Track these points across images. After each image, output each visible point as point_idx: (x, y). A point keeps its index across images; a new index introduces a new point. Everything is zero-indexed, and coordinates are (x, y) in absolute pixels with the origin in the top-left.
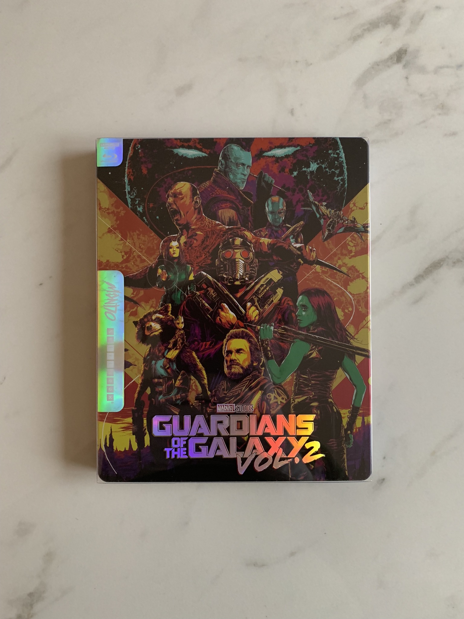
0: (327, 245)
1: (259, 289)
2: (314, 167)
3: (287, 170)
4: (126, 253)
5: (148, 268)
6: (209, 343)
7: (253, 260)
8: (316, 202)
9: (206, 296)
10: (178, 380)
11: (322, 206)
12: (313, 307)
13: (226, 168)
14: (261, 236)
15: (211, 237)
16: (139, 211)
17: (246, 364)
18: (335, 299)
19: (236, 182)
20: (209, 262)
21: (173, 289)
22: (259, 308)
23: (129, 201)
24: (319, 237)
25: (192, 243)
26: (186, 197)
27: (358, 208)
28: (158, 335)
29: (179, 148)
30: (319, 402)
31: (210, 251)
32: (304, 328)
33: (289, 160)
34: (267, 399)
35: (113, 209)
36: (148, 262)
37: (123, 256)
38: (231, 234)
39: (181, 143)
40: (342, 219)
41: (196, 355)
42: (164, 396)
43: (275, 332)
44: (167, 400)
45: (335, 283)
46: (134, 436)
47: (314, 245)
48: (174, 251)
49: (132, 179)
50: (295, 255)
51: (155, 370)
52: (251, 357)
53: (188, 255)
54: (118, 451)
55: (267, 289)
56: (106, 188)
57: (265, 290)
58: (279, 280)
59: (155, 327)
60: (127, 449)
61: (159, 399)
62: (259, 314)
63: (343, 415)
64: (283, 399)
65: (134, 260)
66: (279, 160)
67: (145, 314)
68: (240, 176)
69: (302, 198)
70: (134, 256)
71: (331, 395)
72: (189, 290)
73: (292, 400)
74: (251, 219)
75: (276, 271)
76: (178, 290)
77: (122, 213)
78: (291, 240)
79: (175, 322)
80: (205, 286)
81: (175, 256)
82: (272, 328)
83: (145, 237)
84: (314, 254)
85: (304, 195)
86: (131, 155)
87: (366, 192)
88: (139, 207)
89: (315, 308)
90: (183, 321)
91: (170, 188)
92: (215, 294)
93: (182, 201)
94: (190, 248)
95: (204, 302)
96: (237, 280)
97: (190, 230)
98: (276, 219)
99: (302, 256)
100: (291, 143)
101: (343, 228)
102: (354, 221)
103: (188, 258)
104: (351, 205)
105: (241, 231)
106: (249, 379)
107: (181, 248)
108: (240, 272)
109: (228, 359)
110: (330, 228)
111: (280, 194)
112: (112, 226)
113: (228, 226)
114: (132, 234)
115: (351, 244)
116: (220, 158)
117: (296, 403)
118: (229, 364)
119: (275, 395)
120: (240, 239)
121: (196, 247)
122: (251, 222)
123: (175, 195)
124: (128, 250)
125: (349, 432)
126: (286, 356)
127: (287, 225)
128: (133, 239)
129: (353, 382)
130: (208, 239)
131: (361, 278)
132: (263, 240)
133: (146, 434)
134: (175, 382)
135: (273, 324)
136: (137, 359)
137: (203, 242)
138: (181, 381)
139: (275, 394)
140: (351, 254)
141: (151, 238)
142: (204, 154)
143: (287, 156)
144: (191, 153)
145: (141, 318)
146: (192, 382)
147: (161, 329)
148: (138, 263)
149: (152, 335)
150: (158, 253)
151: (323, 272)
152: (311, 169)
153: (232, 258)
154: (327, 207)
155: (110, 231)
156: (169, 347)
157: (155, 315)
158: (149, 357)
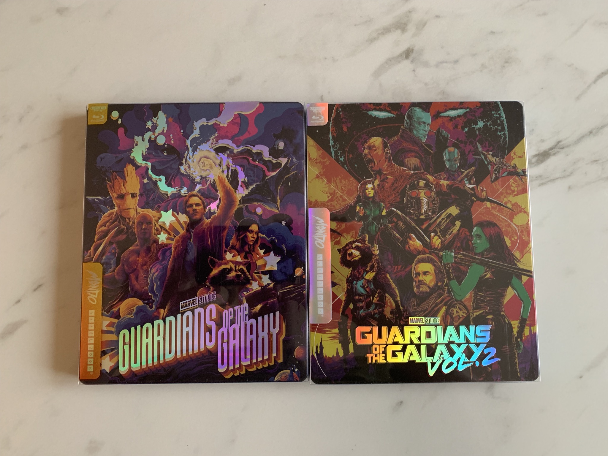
0: (495, 187)
1: (440, 222)
2: (481, 124)
3: (460, 127)
4: (331, 194)
5: (348, 206)
6: (400, 267)
7: (435, 198)
8: (484, 152)
9: (396, 228)
10: (376, 297)
11: (489, 155)
12: (486, 236)
13: (410, 125)
14: (441, 179)
15: (399, 180)
16: (341, 161)
17: (432, 284)
18: (503, 230)
19: (419, 136)
20: (398, 200)
21: (369, 222)
22: (441, 237)
23: (333, 153)
24: (488, 180)
25: (384, 185)
26: (379, 149)
27: (518, 157)
28: (358, 260)
29: (373, 110)
30: (493, 315)
31: (399, 192)
32: (479, 253)
33: (461, 119)
34: (451, 313)
35: (320, 159)
36: (348, 201)
37: (328, 197)
38: (416, 178)
39: (374, 107)
40: (505, 166)
41: (390, 277)
42: (364, 310)
43: (455, 257)
44: (366, 314)
45: (502, 217)
46: (341, 344)
47: (484, 186)
48: (369, 192)
49: (335, 136)
50: (469, 194)
51: (356, 289)
52: (436, 278)
53: (381, 195)
54: (328, 357)
55: (448, 221)
56: (314, 143)
57: (446, 223)
58: (457, 214)
59: (355, 253)
60: (335, 355)
61: (360, 313)
62: (442, 242)
63: (513, 326)
64: (463, 313)
65: (337, 200)
66: (453, 120)
67: (347, 243)
68: (421, 132)
69: (473, 149)
70: (337, 197)
71: (503, 309)
72: (382, 223)
73: (471, 313)
74: (432, 165)
75: (454, 207)
76: (373, 223)
77: (328, 163)
78: (466, 182)
79: (371, 249)
80: (395, 220)
81: (370, 195)
82: (453, 254)
83: (346, 181)
84: (484, 193)
85: (474, 147)
86: (334, 117)
87: (523, 144)
88: (341, 157)
89: (488, 236)
90: (378, 248)
91: (366, 142)
92: (404, 226)
93: (375, 152)
94: (382, 189)
95: (395, 232)
96: (422, 215)
97: (382, 175)
98: (452, 165)
99: (474, 195)
100: (461, 106)
101: (507, 172)
102: (515, 167)
103: (381, 197)
104: (512, 155)
105: (424, 175)
106: (434, 297)
107: (375, 189)
108: (425, 208)
109: (417, 280)
110: (496, 172)
111: (455, 145)
112: (319, 173)
113: (413, 171)
114: (335, 179)
115: (513, 185)
116: (406, 118)
117: (474, 316)
118: (417, 284)
119: (457, 310)
120: (423, 181)
122: (432, 168)
123: (370, 148)
124: (332, 191)
125: (519, 340)
126: (465, 277)
127: (461, 170)
128: (336, 183)
129: (520, 298)
130: (397, 182)
131: (523, 213)
132: (442, 182)
133: (350, 342)
134: (373, 299)
135: (454, 251)
136: (341, 280)
137: (393, 184)
138: (378, 298)
139: (457, 308)
140: (514, 193)
141: (351, 182)
142: (392, 115)
143: (459, 116)
144: (382, 115)
145: (344, 246)
146: (387, 299)
147: (360, 255)
148: (340, 202)
149: (353, 260)
150: (357, 194)
151: (493, 208)
152: (478, 126)
153: (418, 197)
154: (493, 156)
155: (318, 177)
156: (367, 270)
157: (355, 244)
158: (350, 278)
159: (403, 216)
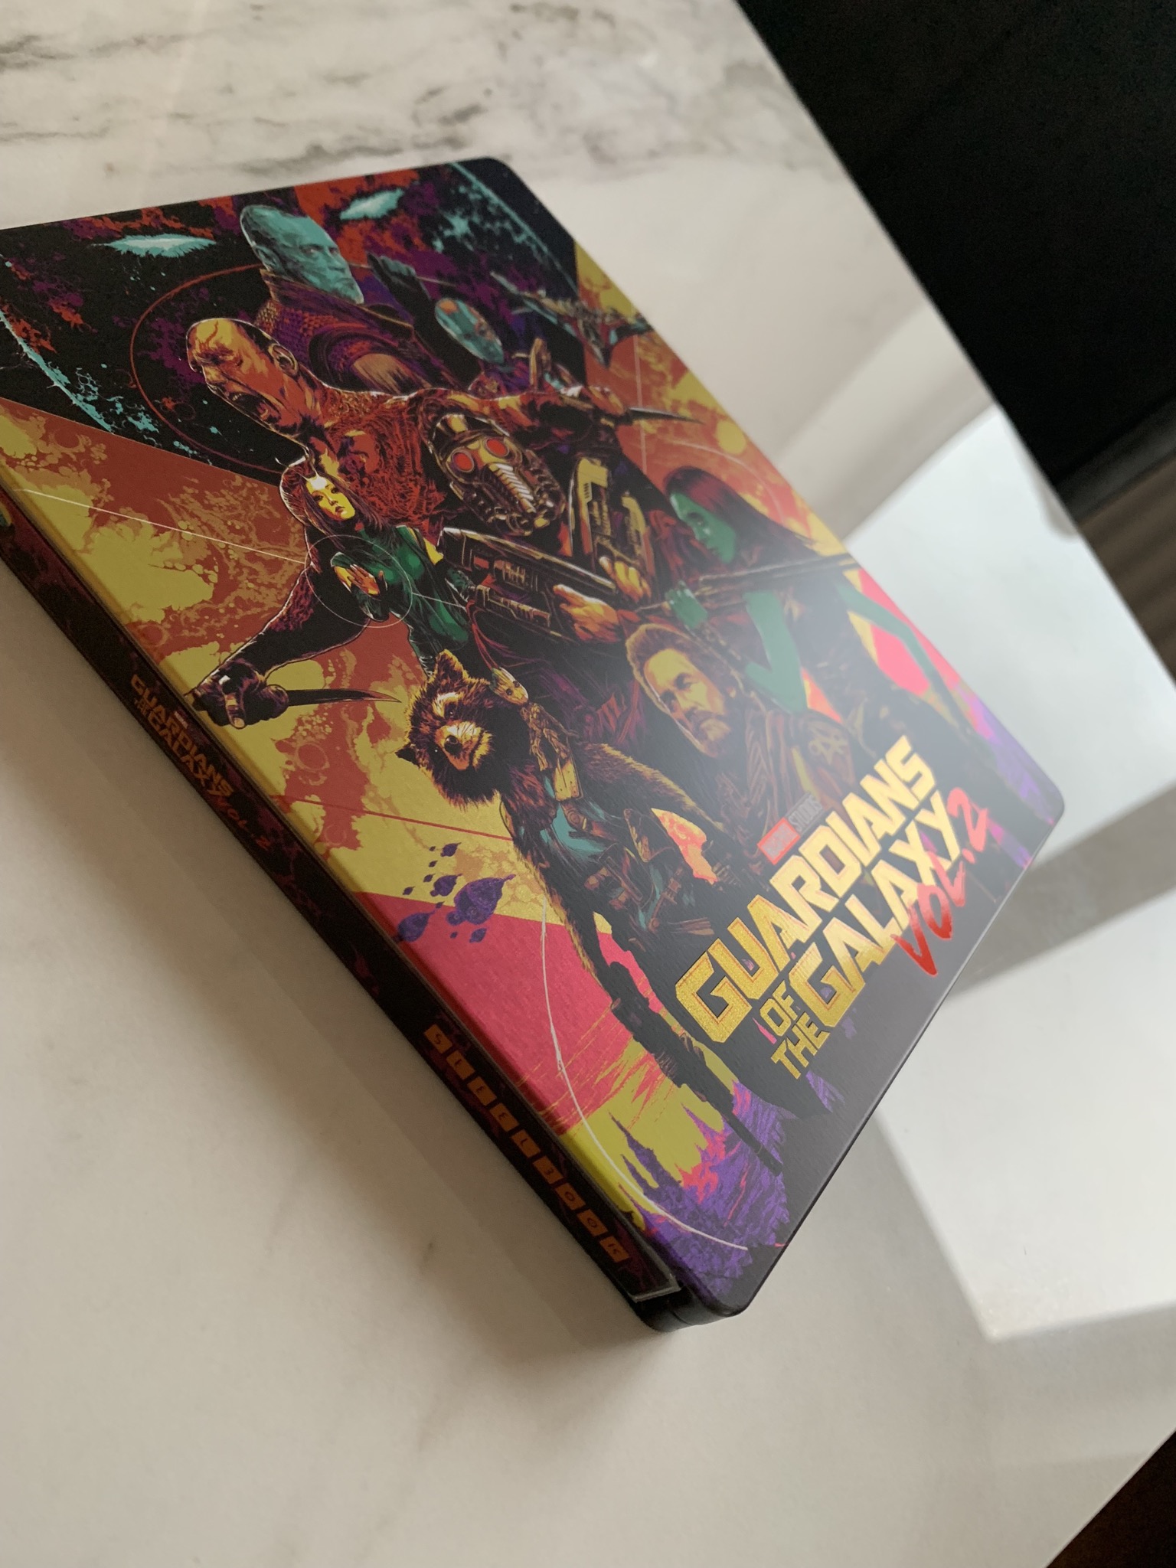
0: (620, 375)
1: (592, 518)
2: (460, 224)
3: (417, 241)
4: (206, 564)
5: (304, 580)
6: (611, 703)
7: (523, 454)
8: (527, 294)
9: (504, 586)
10: (637, 842)
11: (543, 298)
13: (283, 262)
14: (493, 395)
15: (390, 434)
16: (146, 430)
17: (719, 706)
19: (336, 289)
21: (417, 607)
22: (629, 559)
23: (91, 411)
25: (359, 465)
27: (600, 288)
28: (490, 751)
29: (123, 237)
31: (420, 470)
32: (736, 560)
33: (403, 221)
34: (818, 758)
35: (55, 451)
36: (290, 563)
37: (205, 577)
38: (427, 411)
39: (121, 225)
40: (596, 316)
41: (617, 749)
42: (645, 909)
43: (700, 599)
44: (661, 917)
45: (696, 446)
46: (685, 1086)
47: (597, 382)
48: (333, 504)
49: (50, 348)
50: (586, 413)
51: (565, 852)
52: (713, 681)
54: (691, 1172)
57: (604, 515)
58: (608, 479)
59: (464, 734)
60: (704, 1143)
61: (644, 926)
62: (642, 574)
64: (837, 738)
65: (245, 574)
67: (410, 712)
68: (331, 274)
72: (456, 590)
74: (437, 362)
75: (585, 461)
76: (432, 603)
77: (99, 453)
78: (554, 384)
79: (497, 692)
80: (481, 563)
81: (346, 515)
82: (688, 592)
83: (223, 496)
84: (615, 400)
87: (586, 255)
88: (137, 419)
90: (512, 679)
91: (184, 343)
92: (520, 573)
93: (244, 369)
94: (366, 480)
96: (535, 515)
97: (327, 435)
98: (486, 348)
99: (599, 412)
100: (376, 186)
101: (613, 332)
102: (617, 314)
104: (586, 285)
105: (442, 397)
106: (753, 737)
107: (344, 489)
108: (524, 493)
109: (681, 715)
110: (594, 339)
112: (94, 502)
113: (404, 394)
114: (178, 501)
115: (648, 358)
116: (252, 243)
118: (691, 725)
119: (822, 740)
120: (455, 416)
121: (377, 471)
122: (444, 370)
123: (214, 359)
124: (204, 552)
126: (761, 640)
127: (517, 355)
128: (193, 516)
130: (390, 442)
131: (721, 420)
132: (502, 402)
133: (701, 1053)
134: (636, 853)
135: (684, 584)
136: (498, 857)
137: (383, 452)
138: (645, 841)
139: (818, 737)
140: (669, 380)
141: (244, 493)
142: (204, 242)
144: (167, 245)
145: (409, 729)
146: (666, 824)
147: (482, 732)
148: (264, 576)
149: (476, 762)
150: (299, 527)
152: (459, 230)
153: (480, 466)
155: (100, 519)
156: (542, 768)
157: (437, 701)
158: (523, 830)
159: (492, 541)
